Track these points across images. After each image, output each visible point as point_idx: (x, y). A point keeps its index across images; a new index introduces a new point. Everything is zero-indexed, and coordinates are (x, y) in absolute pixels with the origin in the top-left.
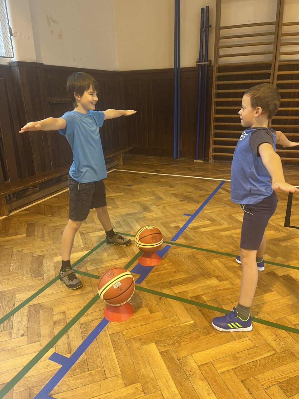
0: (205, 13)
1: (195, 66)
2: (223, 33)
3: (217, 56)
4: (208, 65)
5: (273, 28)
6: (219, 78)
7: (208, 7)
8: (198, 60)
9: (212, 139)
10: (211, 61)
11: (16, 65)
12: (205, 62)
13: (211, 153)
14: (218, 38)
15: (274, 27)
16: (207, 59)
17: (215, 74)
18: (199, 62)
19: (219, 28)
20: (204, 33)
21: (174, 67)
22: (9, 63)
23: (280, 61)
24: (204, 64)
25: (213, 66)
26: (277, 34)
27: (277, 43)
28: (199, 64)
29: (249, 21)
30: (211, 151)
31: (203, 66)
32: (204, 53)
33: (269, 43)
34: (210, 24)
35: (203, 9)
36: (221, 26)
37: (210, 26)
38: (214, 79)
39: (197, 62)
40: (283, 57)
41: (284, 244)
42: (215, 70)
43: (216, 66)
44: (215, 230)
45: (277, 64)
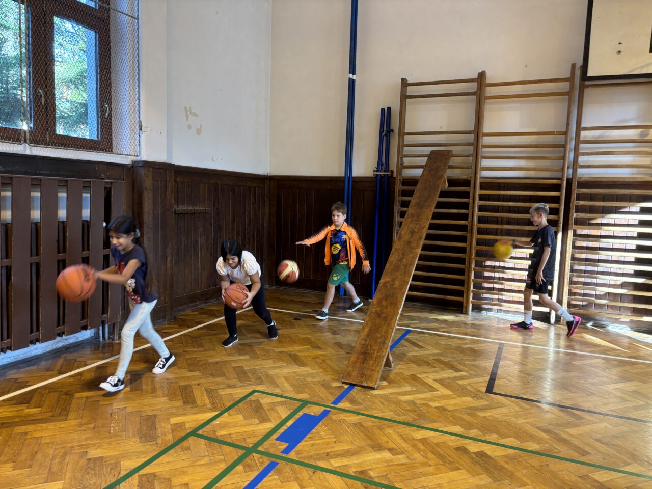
0: (386, 115)
1: (372, 175)
2: (408, 139)
3: (401, 166)
4: (389, 176)
5: (471, 138)
7: (390, 108)
8: (376, 169)
10: (392, 172)
11: (141, 165)
12: (384, 172)
14: (402, 145)
15: (472, 136)
16: (387, 169)
17: (398, 188)
18: (377, 171)
19: (402, 134)
20: (385, 138)
21: (343, 175)
22: (132, 162)
23: (482, 178)
24: (384, 175)
25: (395, 178)
26: (476, 144)
27: (476, 156)
28: (377, 175)
29: (441, 128)
31: (383, 177)
32: (384, 161)
33: (466, 155)
34: (391, 128)
35: (383, 110)
36: (406, 131)
37: (392, 131)
38: (397, 194)
39: (374, 171)
40: (486, 174)
41: (482, 414)
42: (398, 182)
43: (399, 177)
44: (392, 394)
45: (478, 181)
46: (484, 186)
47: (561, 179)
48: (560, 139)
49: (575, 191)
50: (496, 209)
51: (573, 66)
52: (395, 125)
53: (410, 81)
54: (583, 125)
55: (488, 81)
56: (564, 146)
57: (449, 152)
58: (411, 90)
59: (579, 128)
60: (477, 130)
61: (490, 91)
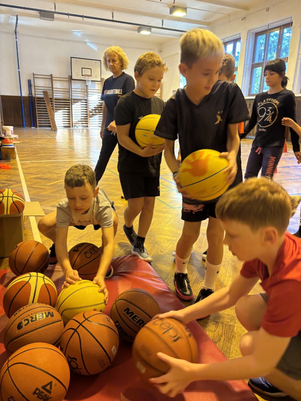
0: (29, 82)
2: (36, 88)
3: (35, 94)
6: (37, 101)
7: (30, 80)
9: (38, 120)
10: (33, 95)
13: (38, 125)
14: (35, 89)
16: (31, 95)
17: (36, 99)
19: (35, 86)
20: (30, 87)
21: (20, 96)
25: (34, 97)
26: (52, 90)
27: (53, 93)
30: (38, 123)
31: (31, 97)
32: (30, 92)
33: (51, 92)
35: (28, 80)
39: (28, 95)
42: (36, 98)
45: (54, 98)
46: (55, 99)
47: (70, 98)
48: (68, 90)
49: (73, 101)
50: (58, 105)
51: (69, 76)
52: (32, 84)
53: (34, 74)
54: (72, 88)
55: (53, 76)
56: (69, 92)
57: (47, 91)
58: (35, 76)
59: (71, 88)
60: (52, 87)
61: (54, 79)
